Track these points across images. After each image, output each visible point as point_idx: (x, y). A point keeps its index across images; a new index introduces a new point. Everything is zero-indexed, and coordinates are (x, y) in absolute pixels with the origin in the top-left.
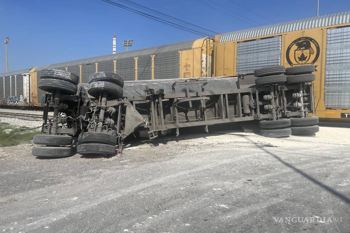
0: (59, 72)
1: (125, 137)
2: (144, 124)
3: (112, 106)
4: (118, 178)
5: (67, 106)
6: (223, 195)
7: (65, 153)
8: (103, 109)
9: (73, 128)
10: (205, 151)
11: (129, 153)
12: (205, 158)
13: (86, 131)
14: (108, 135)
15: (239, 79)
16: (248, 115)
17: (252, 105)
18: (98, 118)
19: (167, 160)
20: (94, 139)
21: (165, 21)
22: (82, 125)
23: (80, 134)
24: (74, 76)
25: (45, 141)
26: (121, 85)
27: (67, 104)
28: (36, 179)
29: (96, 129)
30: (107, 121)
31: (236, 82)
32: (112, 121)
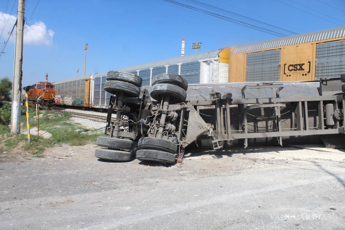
0: (123, 74)
1: (186, 145)
2: (208, 131)
3: (174, 111)
4: (175, 191)
5: (129, 108)
6: (297, 225)
7: (125, 158)
8: (164, 114)
9: (133, 132)
10: (277, 168)
11: (190, 163)
12: (276, 176)
13: (147, 136)
14: (168, 142)
15: (322, 84)
16: (332, 127)
17: (337, 116)
18: (159, 122)
19: (231, 175)
20: (153, 145)
21: (236, 21)
22: (143, 129)
23: (140, 139)
24: (137, 78)
25: (107, 143)
26: (185, 88)
27: (130, 107)
28: (94, 182)
29: (156, 134)
30: (168, 127)
31: (318, 88)
32: (173, 127)
